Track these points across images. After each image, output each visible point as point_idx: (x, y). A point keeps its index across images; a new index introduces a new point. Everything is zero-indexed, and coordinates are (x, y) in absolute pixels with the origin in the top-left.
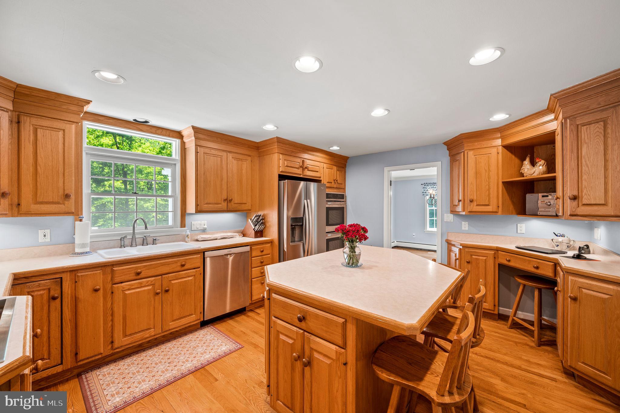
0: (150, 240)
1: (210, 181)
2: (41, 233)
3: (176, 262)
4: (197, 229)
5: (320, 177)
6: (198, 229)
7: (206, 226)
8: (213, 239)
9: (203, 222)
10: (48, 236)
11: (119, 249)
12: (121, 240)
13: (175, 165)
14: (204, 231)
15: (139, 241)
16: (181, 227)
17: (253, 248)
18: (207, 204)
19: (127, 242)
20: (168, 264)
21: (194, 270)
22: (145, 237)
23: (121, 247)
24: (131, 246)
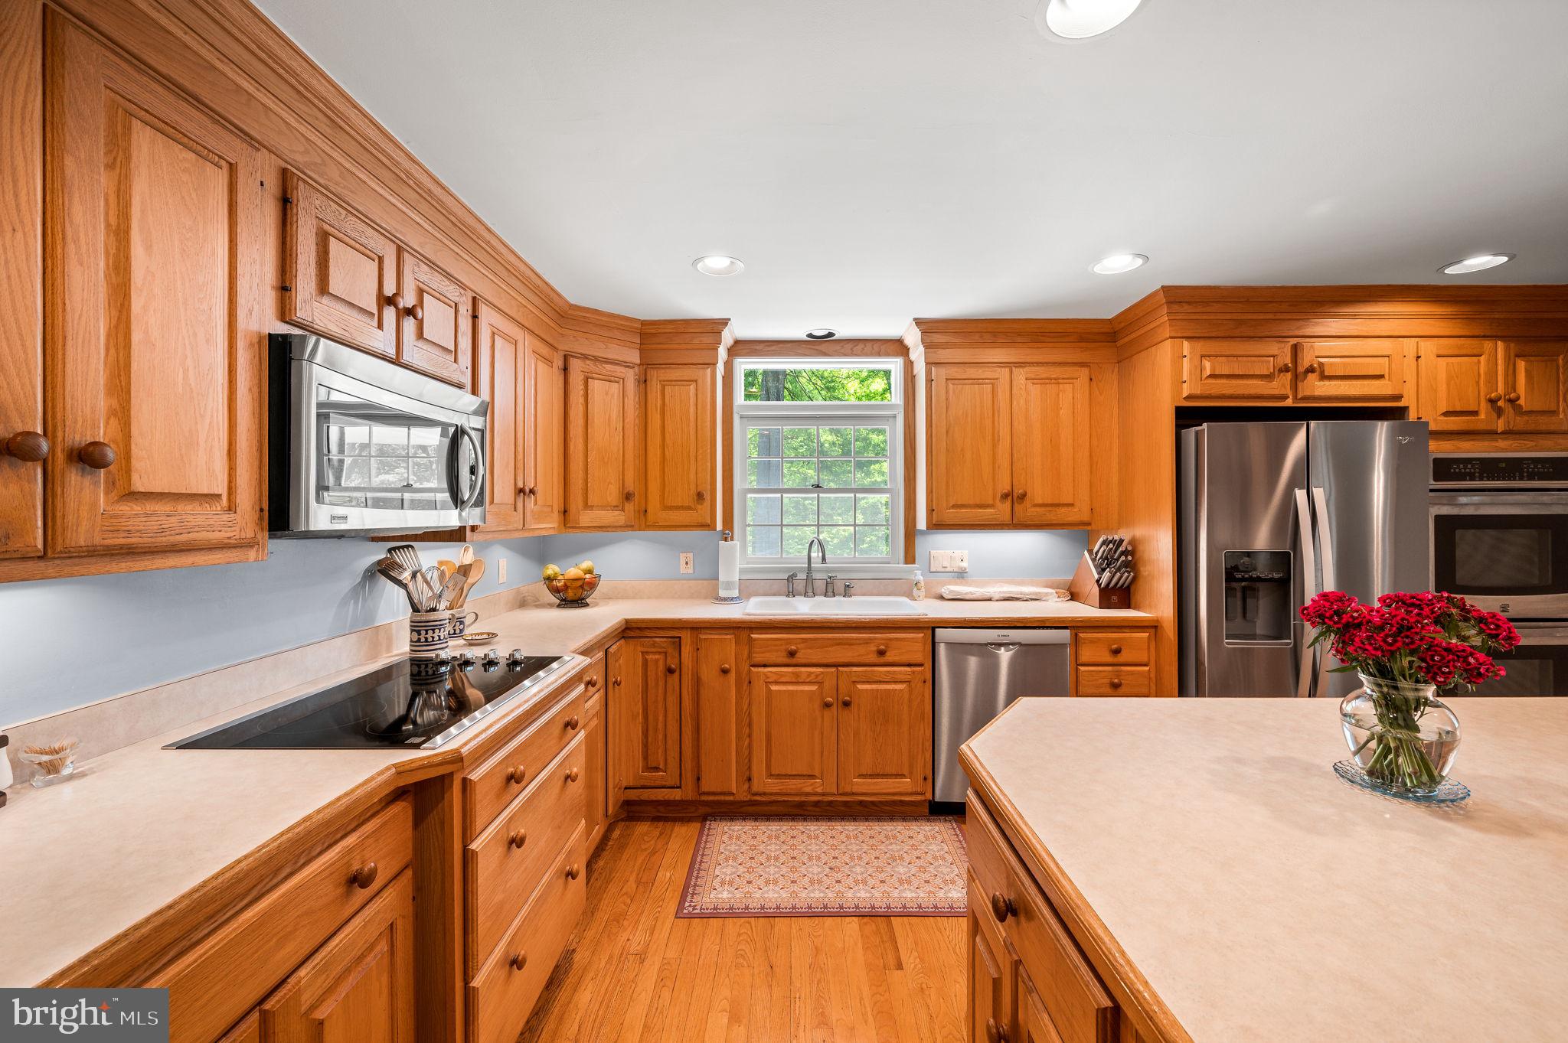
0: (839, 586)
1: (962, 450)
2: (682, 558)
3: (867, 642)
4: (943, 570)
5: (1399, 398)
6: (947, 570)
7: (964, 564)
8: (980, 598)
9: (958, 553)
10: (691, 564)
11: (784, 598)
12: (788, 580)
13: (895, 417)
14: (961, 575)
15: (820, 585)
16: (906, 562)
17: (1084, 639)
18: (954, 506)
19: (800, 586)
20: (849, 643)
21: (908, 669)
22: (830, 578)
23: (788, 596)
24: (806, 595)
